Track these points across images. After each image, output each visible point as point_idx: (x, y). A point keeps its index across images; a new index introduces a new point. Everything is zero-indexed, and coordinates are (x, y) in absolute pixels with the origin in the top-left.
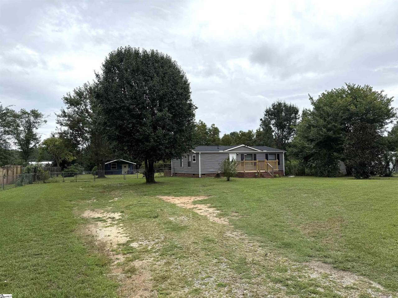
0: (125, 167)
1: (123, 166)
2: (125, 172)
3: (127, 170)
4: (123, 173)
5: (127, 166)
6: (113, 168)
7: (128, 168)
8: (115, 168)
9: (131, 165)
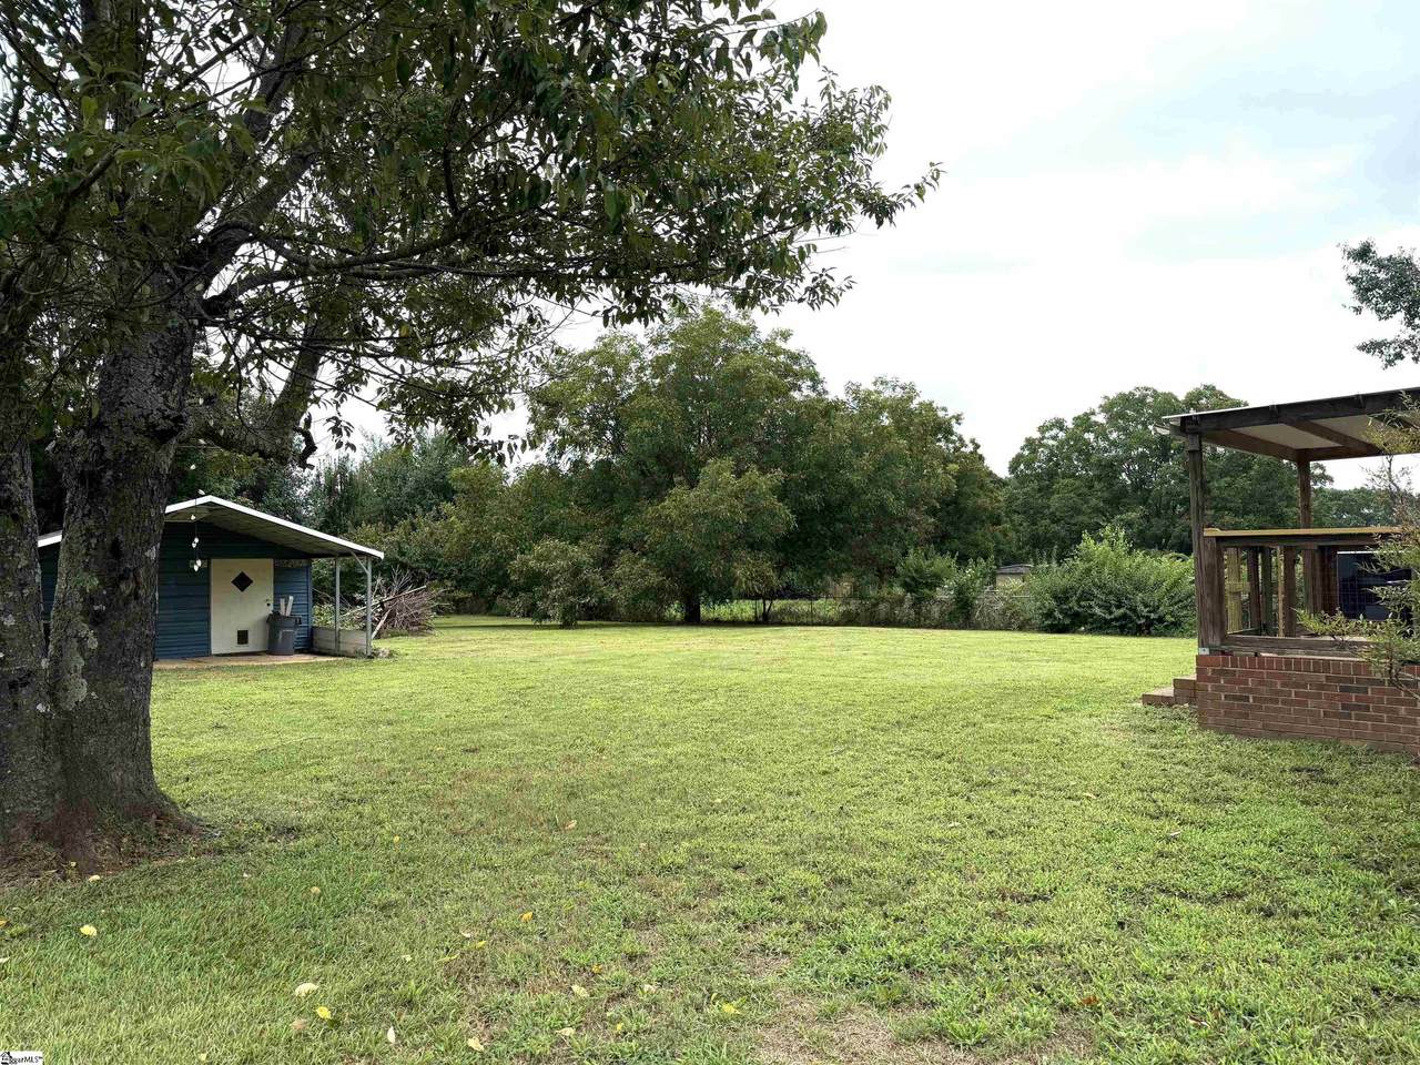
0: (242, 582)
2: (243, 637)
3: (262, 612)
4: (222, 638)
5: (260, 569)
7: (270, 595)
9: (296, 563)
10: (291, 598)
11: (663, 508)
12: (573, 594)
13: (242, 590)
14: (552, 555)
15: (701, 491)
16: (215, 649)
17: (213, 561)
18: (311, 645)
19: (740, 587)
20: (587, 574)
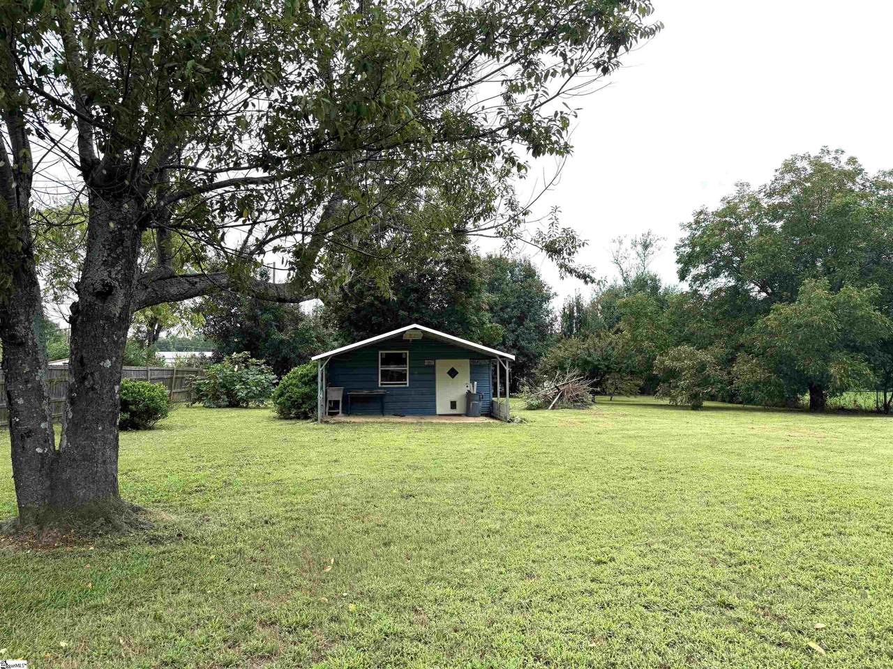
0: (453, 373)
1: (442, 366)
2: (453, 405)
3: (464, 391)
4: (442, 406)
5: (464, 366)
6: (387, 376)
7: (468, 381)
8: (401, 376)
9: (483, 362)
10: (476, 383)
11: (769, 319)
12: (699, 386)
13: (453, 377)
14: (683, 357)
15: (799, 306)
16: (439, 411)
17: (437, 361)
18: (491, 412)
19: (835, 383)
20: (709, 371)
